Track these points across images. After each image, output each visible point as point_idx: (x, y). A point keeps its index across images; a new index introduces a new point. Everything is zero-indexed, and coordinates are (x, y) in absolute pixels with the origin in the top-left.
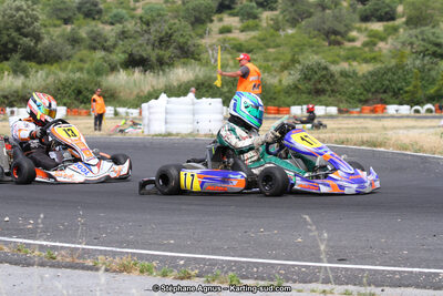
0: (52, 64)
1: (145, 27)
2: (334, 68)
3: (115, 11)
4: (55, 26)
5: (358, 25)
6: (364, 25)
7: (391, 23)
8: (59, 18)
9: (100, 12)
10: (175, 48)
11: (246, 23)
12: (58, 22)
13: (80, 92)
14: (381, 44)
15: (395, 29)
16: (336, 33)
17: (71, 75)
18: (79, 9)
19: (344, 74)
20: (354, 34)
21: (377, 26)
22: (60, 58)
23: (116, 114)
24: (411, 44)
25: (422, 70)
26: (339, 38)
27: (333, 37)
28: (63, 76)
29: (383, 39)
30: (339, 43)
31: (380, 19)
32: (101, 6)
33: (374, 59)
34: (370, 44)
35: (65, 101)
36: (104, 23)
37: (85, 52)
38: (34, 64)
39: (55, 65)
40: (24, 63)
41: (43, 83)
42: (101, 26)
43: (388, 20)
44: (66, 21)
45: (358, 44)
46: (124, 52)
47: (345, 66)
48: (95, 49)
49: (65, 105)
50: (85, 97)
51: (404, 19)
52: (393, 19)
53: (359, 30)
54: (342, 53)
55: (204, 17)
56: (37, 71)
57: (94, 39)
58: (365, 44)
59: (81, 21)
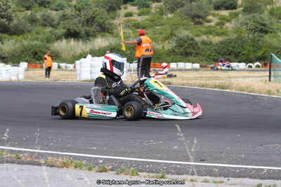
0: (18, 35)
1: (78, 12)
2: (197, 39)
3: (58, 2)
4: (21, 11)
5: (212, 12)
6: (216, 12)
7: (234, 11)
8: (23, 7)
9: (49, 3)
10: (97, 26)
11: (142, 10)
12: (22, 9)
13: (36, 53)
14: (227, 24)
15: (236, 15)
16: (199, 17)
17: (31, 42)
19: (204, 43)
20: (210, 17)
21: (225, 13)
22: (23, 31)
23: (59, 67)
24: (247, 24)
25: (253, 41)
26: (201, 20)
27: (197, 19)
28: (25, 43)
29: (229, 21)
30: (201, 23)
31: (227, 8)
33: (223, 33)
34: (221, 24)
35: (26, 59)
36: (52, 9)
37: (39, 28)
38: (6, 35)
39: (21, 36)
40: (1, 35)
41: (13, 48)
42: (49, 11)
43: (232, 9)
44: (28, 8)
45: (213, 24)
46: (64, 28)
47: (204, 38)
48: (46, 26)
49: (26, 61)
50: (39, 56)
51: (242, 9)
52: (235, 8)
53: (214, 15)
54: (203, 30)
55: (115, 5)
56: (9, 40)
57: (45, 20)
58: (218, 24)
59: (37, 8)
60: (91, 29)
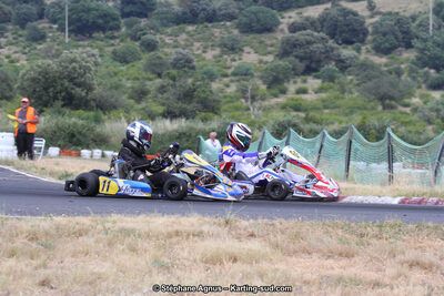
60: (190, 107)
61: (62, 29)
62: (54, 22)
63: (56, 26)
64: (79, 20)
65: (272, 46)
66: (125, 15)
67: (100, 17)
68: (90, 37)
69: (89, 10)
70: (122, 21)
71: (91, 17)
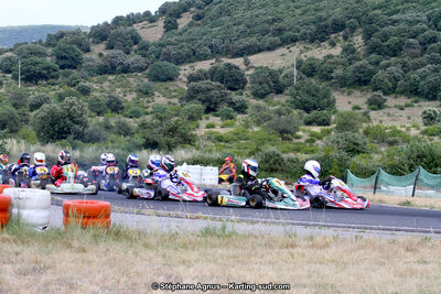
2: (285, 156)
3: (133, 108)
5: (303, 127)
6: (307, 128)
7: (326, 128)
8: (93, 111)
9: (122, 108)
11: (225, 122)
12: (94, 114)
14: (318, 142)
15: (329, 132)
16: (287, 132)
18: (109, 105)
19: (292, 161)
20: (300, 133)
21: (317, 129)
24: (338, 142)
25: (341, 159)
26: (289, 135)
27: (285, 135)
29: (319, 138)
30: (289, 139)
31: (320, 124)
32: (124, 104)
33: (312, 152)
34: (311, 141)
36: (126, 116)
37: (113, 136)
40: (76, 141)
42: (123, 119)
43: (324, 125)
44: (99, 114)
45: (302, 141)
47: (292, 155)
48: (120, 134)
51: (335, 125)
52: (328, 124)
53: (304, 131)
54: (291, 146)
55: (195, 115)
57: (120, 128)
58: (307, 141)
59: (109, 114)
61: (16, 78)
62: (9, 72)
63: (10, 75)
64: (28, 71)
65: (175, 91)
66: (62, 67)
67: (45, 69)
68: (37, 84)
69: (36, 63)
70: (61, 71)
71: (37, 69)
